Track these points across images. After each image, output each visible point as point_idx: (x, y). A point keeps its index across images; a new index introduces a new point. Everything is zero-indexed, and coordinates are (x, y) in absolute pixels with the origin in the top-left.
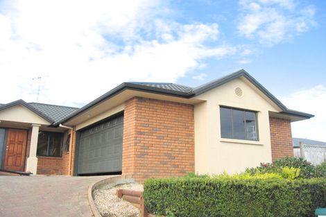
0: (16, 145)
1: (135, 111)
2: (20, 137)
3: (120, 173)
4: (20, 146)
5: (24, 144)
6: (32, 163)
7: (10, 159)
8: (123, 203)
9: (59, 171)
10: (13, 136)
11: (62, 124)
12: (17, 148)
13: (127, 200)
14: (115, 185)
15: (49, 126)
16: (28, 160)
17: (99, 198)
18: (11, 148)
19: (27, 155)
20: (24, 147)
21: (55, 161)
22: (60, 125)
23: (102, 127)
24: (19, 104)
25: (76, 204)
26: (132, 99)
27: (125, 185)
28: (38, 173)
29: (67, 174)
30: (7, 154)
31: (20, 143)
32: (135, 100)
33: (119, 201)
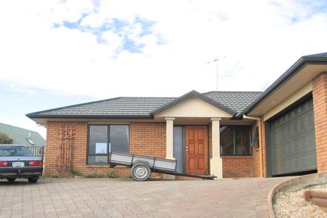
0: (197, 144)
1: (324, 90)
2: (200, 134)
3: (315, 171)
4: (200, 146)
5: (206, 142)
6: (216, 164)
7: (192, 162)
8: (310, 207)
9: (250, 172)
10: (191, 135)
11: (246, 114)
12: (198, 148)
13: (317, 204)
14: (305, 185)
15: (232, 119)
16: (211, 161)
17: (280, 202)
18: (192, 148)
19: (209, 156)
20: (206, 146)
21: (244, 160)
22: (244, 117)
23: (293, 114)
24: (192, 96)
25: (253, 208)
26: (319, 75)
27: (319, 186)
28: (224, 177)
29: (259, 176)
30: (187, 156)
31: (201, 142)
32: (323, 76)
33: (306, 205)
